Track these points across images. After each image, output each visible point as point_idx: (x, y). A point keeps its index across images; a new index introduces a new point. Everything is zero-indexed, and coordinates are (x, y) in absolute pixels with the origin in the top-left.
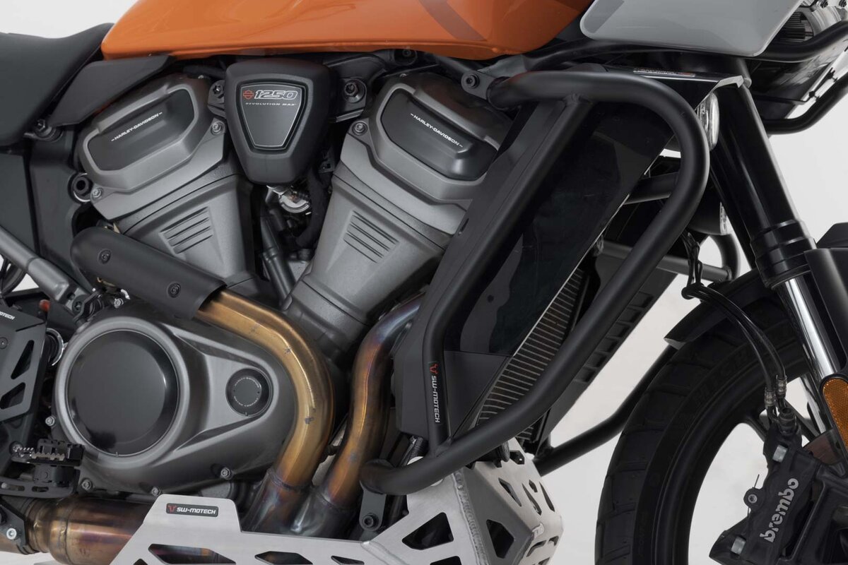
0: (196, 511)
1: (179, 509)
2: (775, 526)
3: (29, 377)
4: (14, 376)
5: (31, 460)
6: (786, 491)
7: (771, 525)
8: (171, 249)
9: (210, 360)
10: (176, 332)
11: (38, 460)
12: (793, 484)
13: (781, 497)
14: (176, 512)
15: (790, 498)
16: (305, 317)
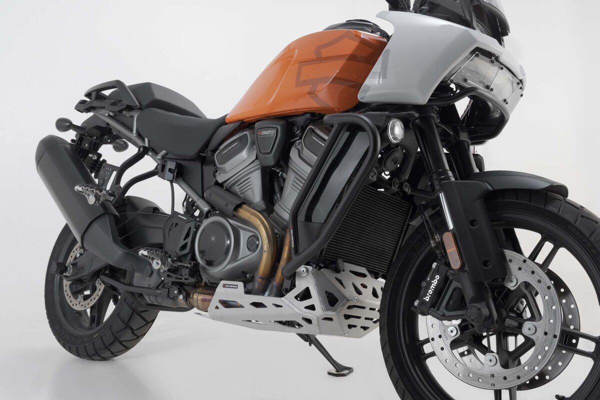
0: (231, 286)
1: (227, 286)
2: (429, 295)
3: (189, 240)
4: (185, 239)
5: (178, 265)
6: (435, 280)
7: (428, 294)
8: (239, 193)
9: (242, 232)
10: (231, 221)
11: (181, 266)
12: (437, 277)
13: (433, 283)
14: (225, 287)
15: (436, 283)
16: (277, 216)
